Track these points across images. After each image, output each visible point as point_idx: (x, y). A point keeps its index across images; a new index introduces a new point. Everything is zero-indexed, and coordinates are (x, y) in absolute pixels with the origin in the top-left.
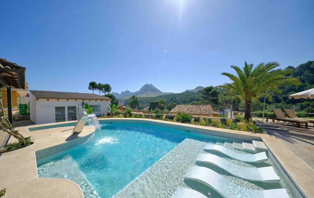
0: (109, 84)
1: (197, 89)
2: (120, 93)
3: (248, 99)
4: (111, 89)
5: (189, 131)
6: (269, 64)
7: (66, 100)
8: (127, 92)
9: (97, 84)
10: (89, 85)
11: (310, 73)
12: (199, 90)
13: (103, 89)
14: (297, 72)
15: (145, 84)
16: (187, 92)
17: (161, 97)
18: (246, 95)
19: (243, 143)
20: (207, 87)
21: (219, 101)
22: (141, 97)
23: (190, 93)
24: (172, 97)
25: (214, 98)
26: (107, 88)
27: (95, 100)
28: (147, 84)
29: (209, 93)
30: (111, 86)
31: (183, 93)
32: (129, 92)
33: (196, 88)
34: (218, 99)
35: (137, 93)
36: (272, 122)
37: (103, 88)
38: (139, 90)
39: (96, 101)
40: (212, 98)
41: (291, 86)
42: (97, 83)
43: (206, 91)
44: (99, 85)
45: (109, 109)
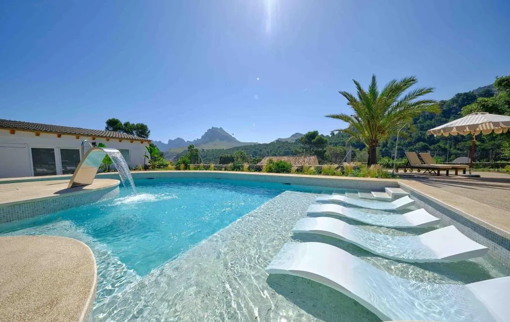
0: (145, 124)
1: (292, 138)
2: (166, 142)
3: (374, 137)
4: (149, 132)
5: (289, 184)
6: (405, 80)
7: (56, 135)
8: (179, 141)
9: (123, 124)
10: (106, 125)
11: (442, 117)
12: (296, 138)
13: (134, 132)
14: (428, 116)
15: (211, 128)
16: (278, 141)
17: (237, 148)
18: (371, 131)
19: (372, 192)
20: (309, 132)
21: (327, 153)
22: (203, 150)
23: (284, 143)
24: (256, 149)
25: (320, 149)
26: (142, 131)
27: (118, 140)
28: (214, 127)
29: (312, 142)
30: (149, 128)
31: (272, 143)
32: (182, 140)
33: (293, 136)
34: (325, 151)
35: (198, 142)
36: (403, 172)
37: (135, 130)
38: (200, 138)
39: (120, 141)
40: (316, 149)
41: (420, 135)
42: (123, 121)
43: (308, 139)
44: (127, 124)
45: (147, 157)
